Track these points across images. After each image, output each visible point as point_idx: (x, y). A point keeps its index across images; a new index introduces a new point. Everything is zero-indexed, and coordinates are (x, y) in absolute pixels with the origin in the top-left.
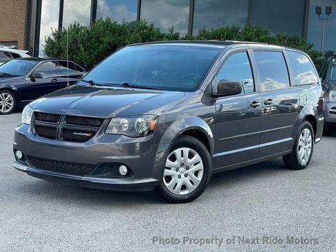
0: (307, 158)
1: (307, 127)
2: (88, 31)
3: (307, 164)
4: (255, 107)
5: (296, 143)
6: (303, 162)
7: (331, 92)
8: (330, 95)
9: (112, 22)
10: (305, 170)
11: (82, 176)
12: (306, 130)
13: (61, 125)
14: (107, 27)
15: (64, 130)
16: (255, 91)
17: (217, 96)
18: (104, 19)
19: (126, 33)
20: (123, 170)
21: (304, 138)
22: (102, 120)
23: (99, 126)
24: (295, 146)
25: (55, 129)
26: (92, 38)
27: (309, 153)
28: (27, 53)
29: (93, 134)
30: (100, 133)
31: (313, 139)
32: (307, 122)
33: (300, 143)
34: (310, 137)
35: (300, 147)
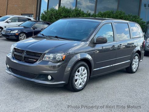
0: (136, 69)
1: (137, 55)
2: (57, 11)
3: (136, 71)
4: (113, 48)
5: (131, 62)
6: (134, 70)
7: (148, 38)
8: (148, 40)
9: (66, 8)
10: (135, 74)
11: (32, 79)
12: (136, 57)
13: (24, 55)
14: (64, 10)
15: (25, 57)
16: (114, 41)
17: (96, 44)
18: (63, 7)
19: (70, 12)
20: (50, 77)
21: (135, 60)
22: (41, 54)
23: (40, 57)
24: (131, 64)
25: (21, 56)
26: (58, 14)
27: (137, 66)
28: (34, 19)
29: (37, 60)
30: (40, 60)
31: (139, 60)
32: (137, 54)
33: (133, 62)
34: (138, 60)
35: (133, 64)
